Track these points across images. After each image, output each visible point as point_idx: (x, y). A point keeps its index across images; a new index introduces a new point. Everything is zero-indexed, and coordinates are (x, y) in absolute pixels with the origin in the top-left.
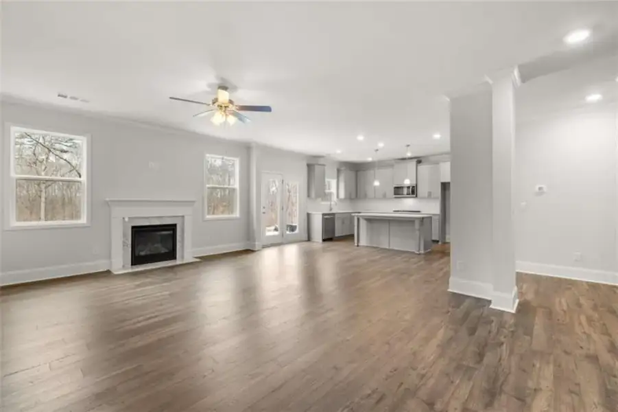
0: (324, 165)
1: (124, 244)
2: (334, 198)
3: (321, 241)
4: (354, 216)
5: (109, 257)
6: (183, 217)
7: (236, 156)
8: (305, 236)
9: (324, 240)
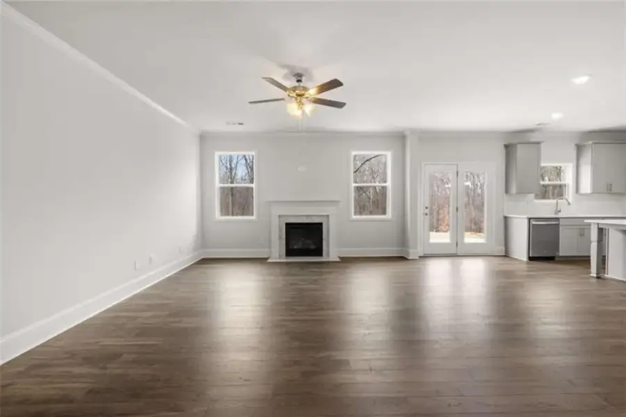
0: (539, 143)
1: (280, 237)
2: (570, 193)
3: (525, 259)
4: (589, 225)
5: (270, 247)
6: (328, 216)
7: (387, 150)
8: (500, 249)
9: (531, 259)
